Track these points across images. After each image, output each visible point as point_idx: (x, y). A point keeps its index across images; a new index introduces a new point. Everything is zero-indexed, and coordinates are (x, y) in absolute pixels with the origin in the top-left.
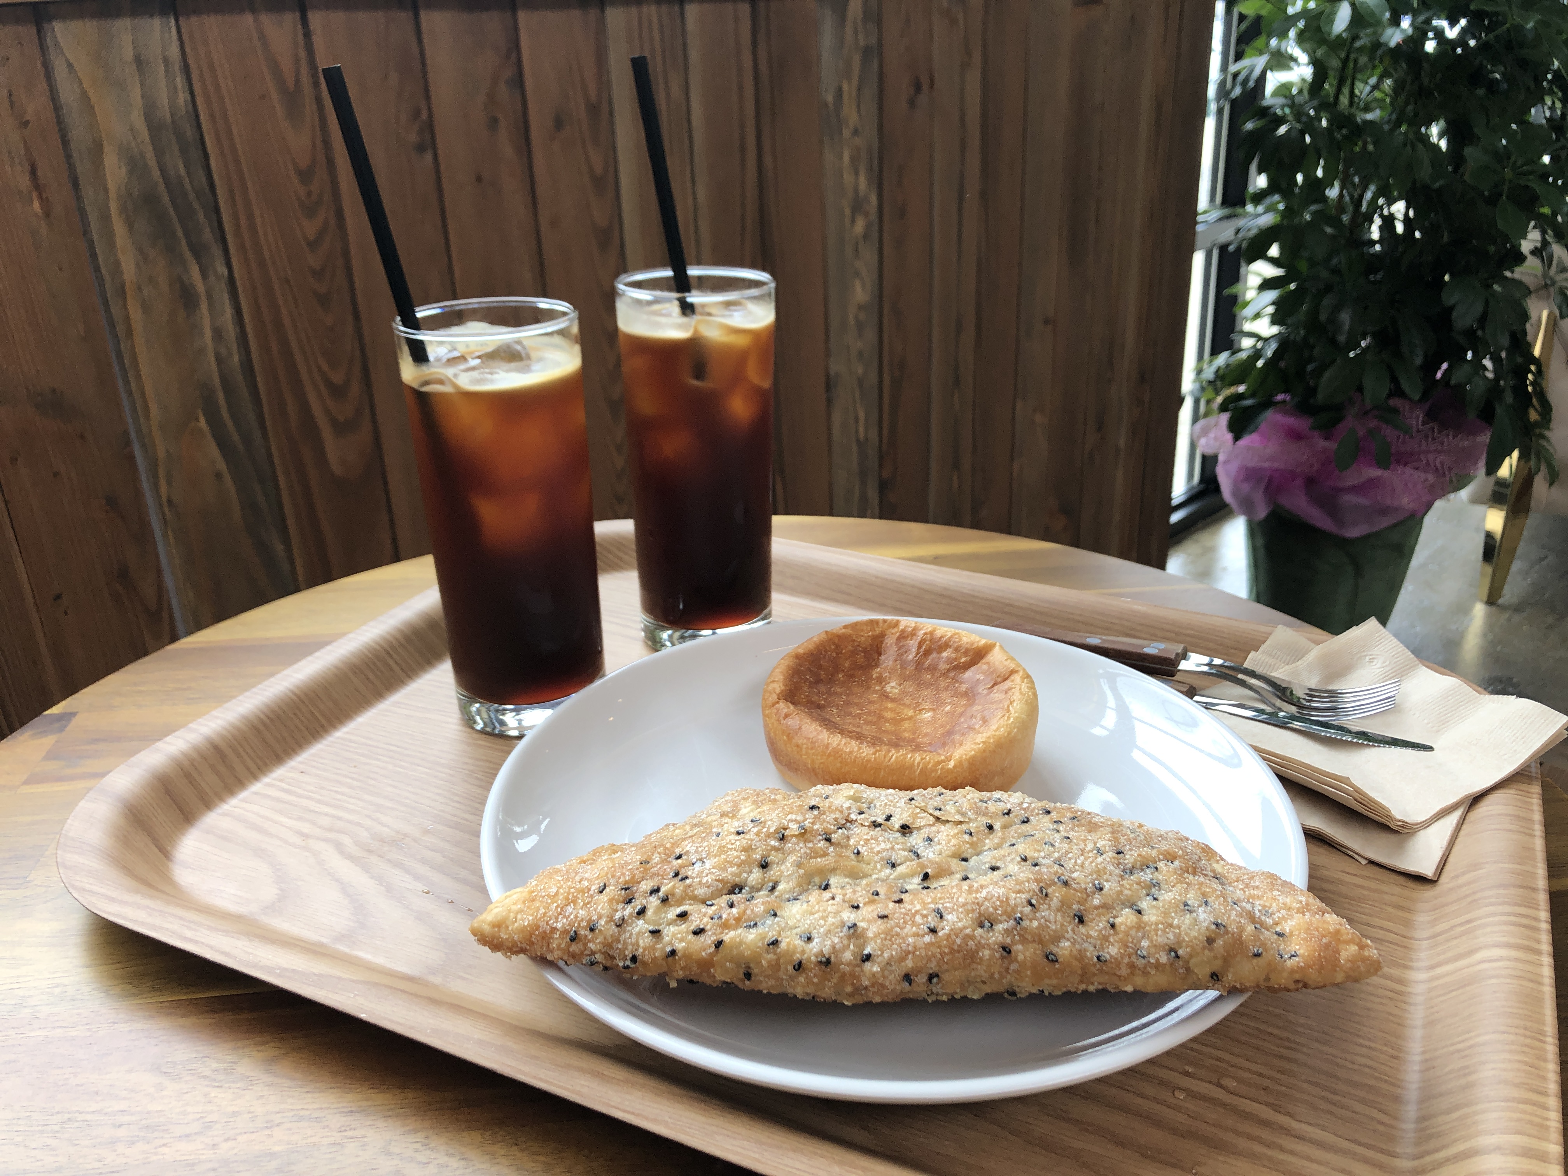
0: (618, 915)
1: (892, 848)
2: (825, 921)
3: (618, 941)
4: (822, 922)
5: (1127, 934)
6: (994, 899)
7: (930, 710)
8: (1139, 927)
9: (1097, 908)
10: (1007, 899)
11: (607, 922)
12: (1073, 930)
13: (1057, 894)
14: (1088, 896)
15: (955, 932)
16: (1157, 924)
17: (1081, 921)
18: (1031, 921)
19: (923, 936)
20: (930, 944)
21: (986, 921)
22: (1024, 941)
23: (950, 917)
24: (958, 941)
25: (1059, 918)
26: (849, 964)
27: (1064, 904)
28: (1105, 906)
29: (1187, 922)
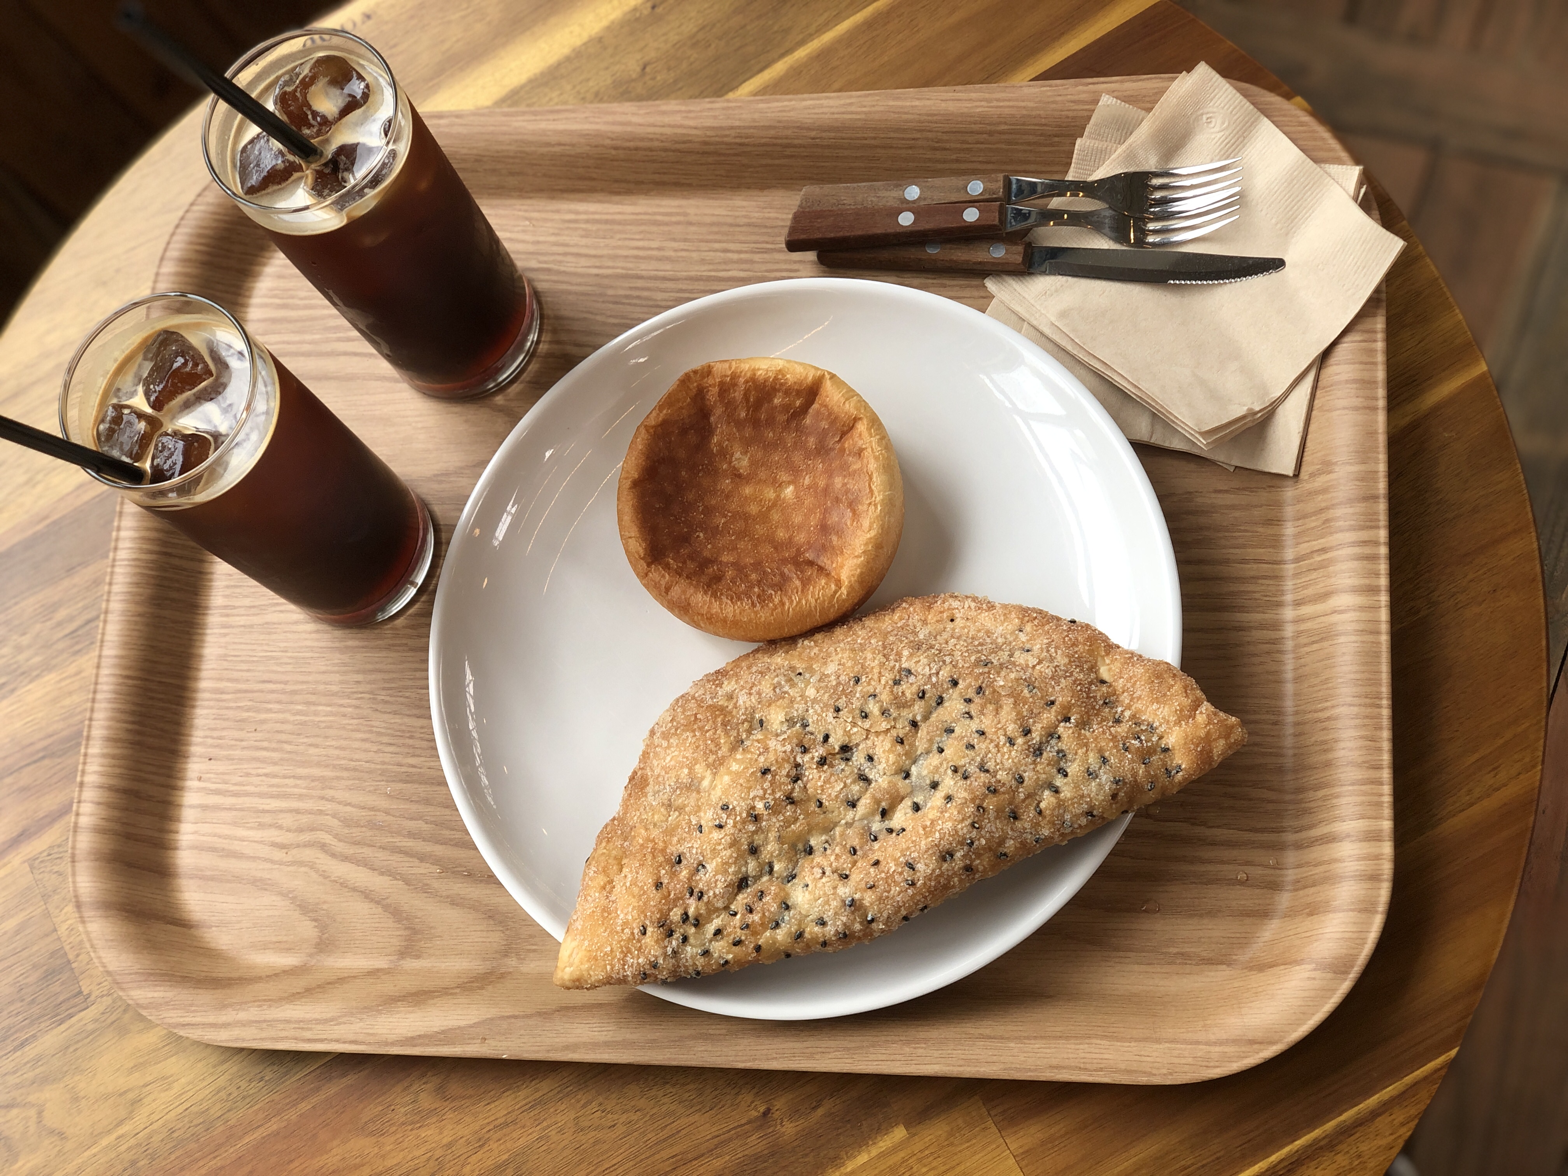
0: (669, 950)
1: (845, 786)
2: (830, 905)
3: (679, 967)
4: (827, 907)
5: (1052, 815)
6: (947, 836)
7: (789, 483)
8: (1060, 804)
9: (1024, 801)
10: (957, 832)
11: (664, 960)
12: (1012, 829)
13: (991, 804)
14: (1014, 792)
15: (928, 878)
16: (1072, 799)
17: (1016, 818)
18: (979, 840)
19: (906, 891)
20: (914, 894)
21: (946, 855)
22: (979, 856)
23: (920, 867)
24: (933, 884)
25: (999, 825)
26: (861, 930)
27: (999, 811)
28: (1029, 796)
29: (1094, 789)
